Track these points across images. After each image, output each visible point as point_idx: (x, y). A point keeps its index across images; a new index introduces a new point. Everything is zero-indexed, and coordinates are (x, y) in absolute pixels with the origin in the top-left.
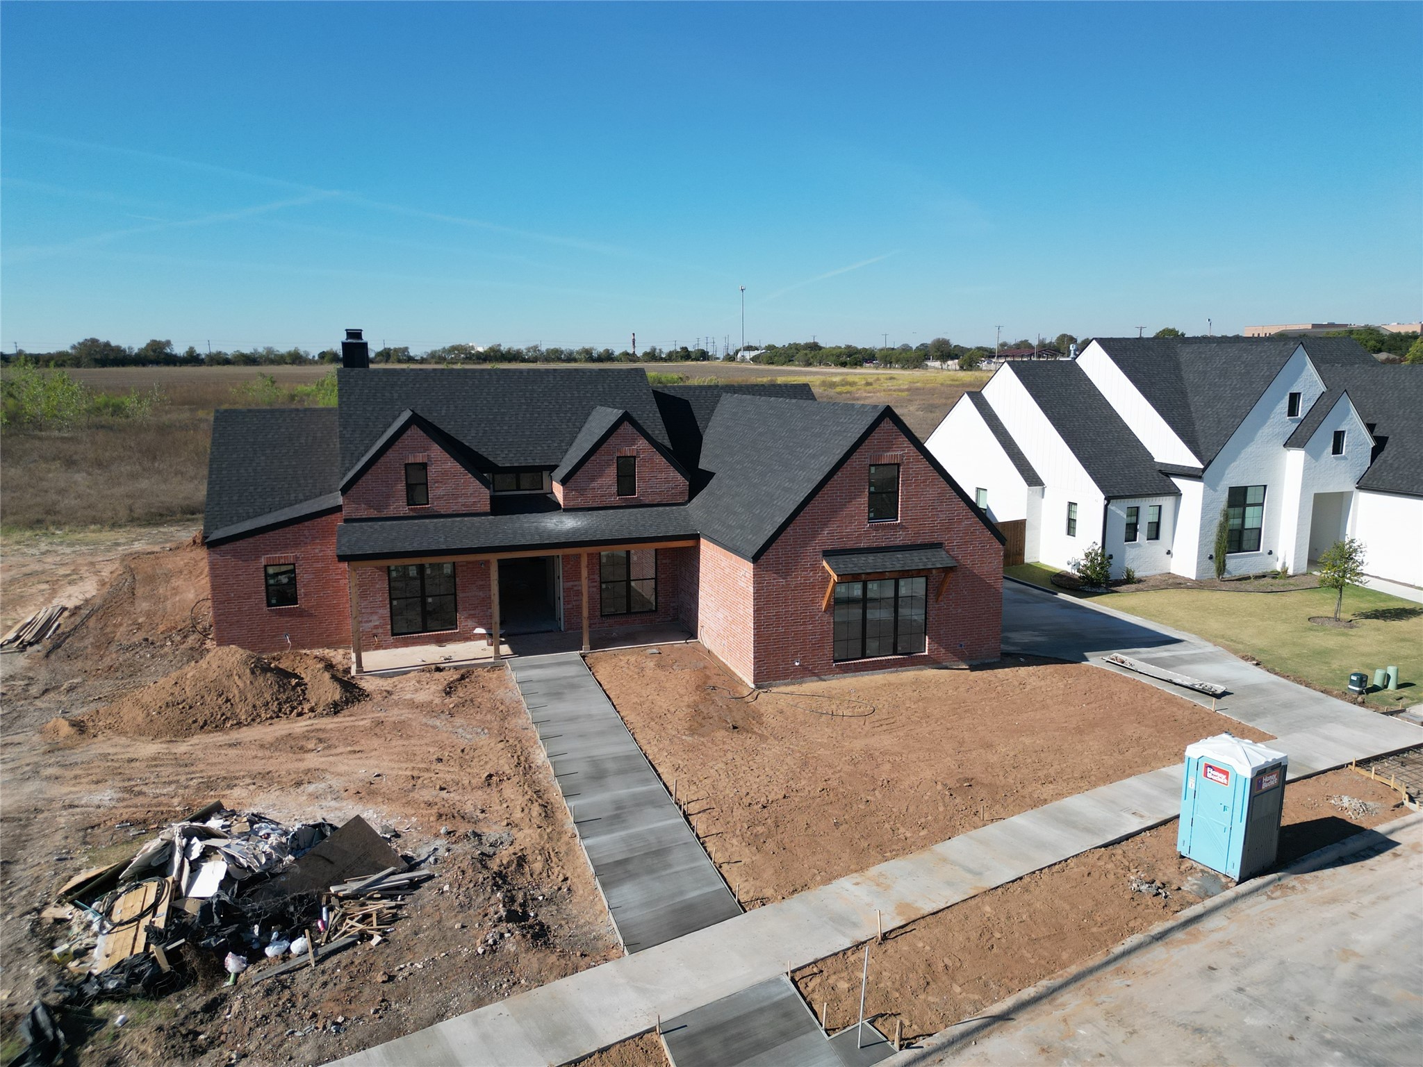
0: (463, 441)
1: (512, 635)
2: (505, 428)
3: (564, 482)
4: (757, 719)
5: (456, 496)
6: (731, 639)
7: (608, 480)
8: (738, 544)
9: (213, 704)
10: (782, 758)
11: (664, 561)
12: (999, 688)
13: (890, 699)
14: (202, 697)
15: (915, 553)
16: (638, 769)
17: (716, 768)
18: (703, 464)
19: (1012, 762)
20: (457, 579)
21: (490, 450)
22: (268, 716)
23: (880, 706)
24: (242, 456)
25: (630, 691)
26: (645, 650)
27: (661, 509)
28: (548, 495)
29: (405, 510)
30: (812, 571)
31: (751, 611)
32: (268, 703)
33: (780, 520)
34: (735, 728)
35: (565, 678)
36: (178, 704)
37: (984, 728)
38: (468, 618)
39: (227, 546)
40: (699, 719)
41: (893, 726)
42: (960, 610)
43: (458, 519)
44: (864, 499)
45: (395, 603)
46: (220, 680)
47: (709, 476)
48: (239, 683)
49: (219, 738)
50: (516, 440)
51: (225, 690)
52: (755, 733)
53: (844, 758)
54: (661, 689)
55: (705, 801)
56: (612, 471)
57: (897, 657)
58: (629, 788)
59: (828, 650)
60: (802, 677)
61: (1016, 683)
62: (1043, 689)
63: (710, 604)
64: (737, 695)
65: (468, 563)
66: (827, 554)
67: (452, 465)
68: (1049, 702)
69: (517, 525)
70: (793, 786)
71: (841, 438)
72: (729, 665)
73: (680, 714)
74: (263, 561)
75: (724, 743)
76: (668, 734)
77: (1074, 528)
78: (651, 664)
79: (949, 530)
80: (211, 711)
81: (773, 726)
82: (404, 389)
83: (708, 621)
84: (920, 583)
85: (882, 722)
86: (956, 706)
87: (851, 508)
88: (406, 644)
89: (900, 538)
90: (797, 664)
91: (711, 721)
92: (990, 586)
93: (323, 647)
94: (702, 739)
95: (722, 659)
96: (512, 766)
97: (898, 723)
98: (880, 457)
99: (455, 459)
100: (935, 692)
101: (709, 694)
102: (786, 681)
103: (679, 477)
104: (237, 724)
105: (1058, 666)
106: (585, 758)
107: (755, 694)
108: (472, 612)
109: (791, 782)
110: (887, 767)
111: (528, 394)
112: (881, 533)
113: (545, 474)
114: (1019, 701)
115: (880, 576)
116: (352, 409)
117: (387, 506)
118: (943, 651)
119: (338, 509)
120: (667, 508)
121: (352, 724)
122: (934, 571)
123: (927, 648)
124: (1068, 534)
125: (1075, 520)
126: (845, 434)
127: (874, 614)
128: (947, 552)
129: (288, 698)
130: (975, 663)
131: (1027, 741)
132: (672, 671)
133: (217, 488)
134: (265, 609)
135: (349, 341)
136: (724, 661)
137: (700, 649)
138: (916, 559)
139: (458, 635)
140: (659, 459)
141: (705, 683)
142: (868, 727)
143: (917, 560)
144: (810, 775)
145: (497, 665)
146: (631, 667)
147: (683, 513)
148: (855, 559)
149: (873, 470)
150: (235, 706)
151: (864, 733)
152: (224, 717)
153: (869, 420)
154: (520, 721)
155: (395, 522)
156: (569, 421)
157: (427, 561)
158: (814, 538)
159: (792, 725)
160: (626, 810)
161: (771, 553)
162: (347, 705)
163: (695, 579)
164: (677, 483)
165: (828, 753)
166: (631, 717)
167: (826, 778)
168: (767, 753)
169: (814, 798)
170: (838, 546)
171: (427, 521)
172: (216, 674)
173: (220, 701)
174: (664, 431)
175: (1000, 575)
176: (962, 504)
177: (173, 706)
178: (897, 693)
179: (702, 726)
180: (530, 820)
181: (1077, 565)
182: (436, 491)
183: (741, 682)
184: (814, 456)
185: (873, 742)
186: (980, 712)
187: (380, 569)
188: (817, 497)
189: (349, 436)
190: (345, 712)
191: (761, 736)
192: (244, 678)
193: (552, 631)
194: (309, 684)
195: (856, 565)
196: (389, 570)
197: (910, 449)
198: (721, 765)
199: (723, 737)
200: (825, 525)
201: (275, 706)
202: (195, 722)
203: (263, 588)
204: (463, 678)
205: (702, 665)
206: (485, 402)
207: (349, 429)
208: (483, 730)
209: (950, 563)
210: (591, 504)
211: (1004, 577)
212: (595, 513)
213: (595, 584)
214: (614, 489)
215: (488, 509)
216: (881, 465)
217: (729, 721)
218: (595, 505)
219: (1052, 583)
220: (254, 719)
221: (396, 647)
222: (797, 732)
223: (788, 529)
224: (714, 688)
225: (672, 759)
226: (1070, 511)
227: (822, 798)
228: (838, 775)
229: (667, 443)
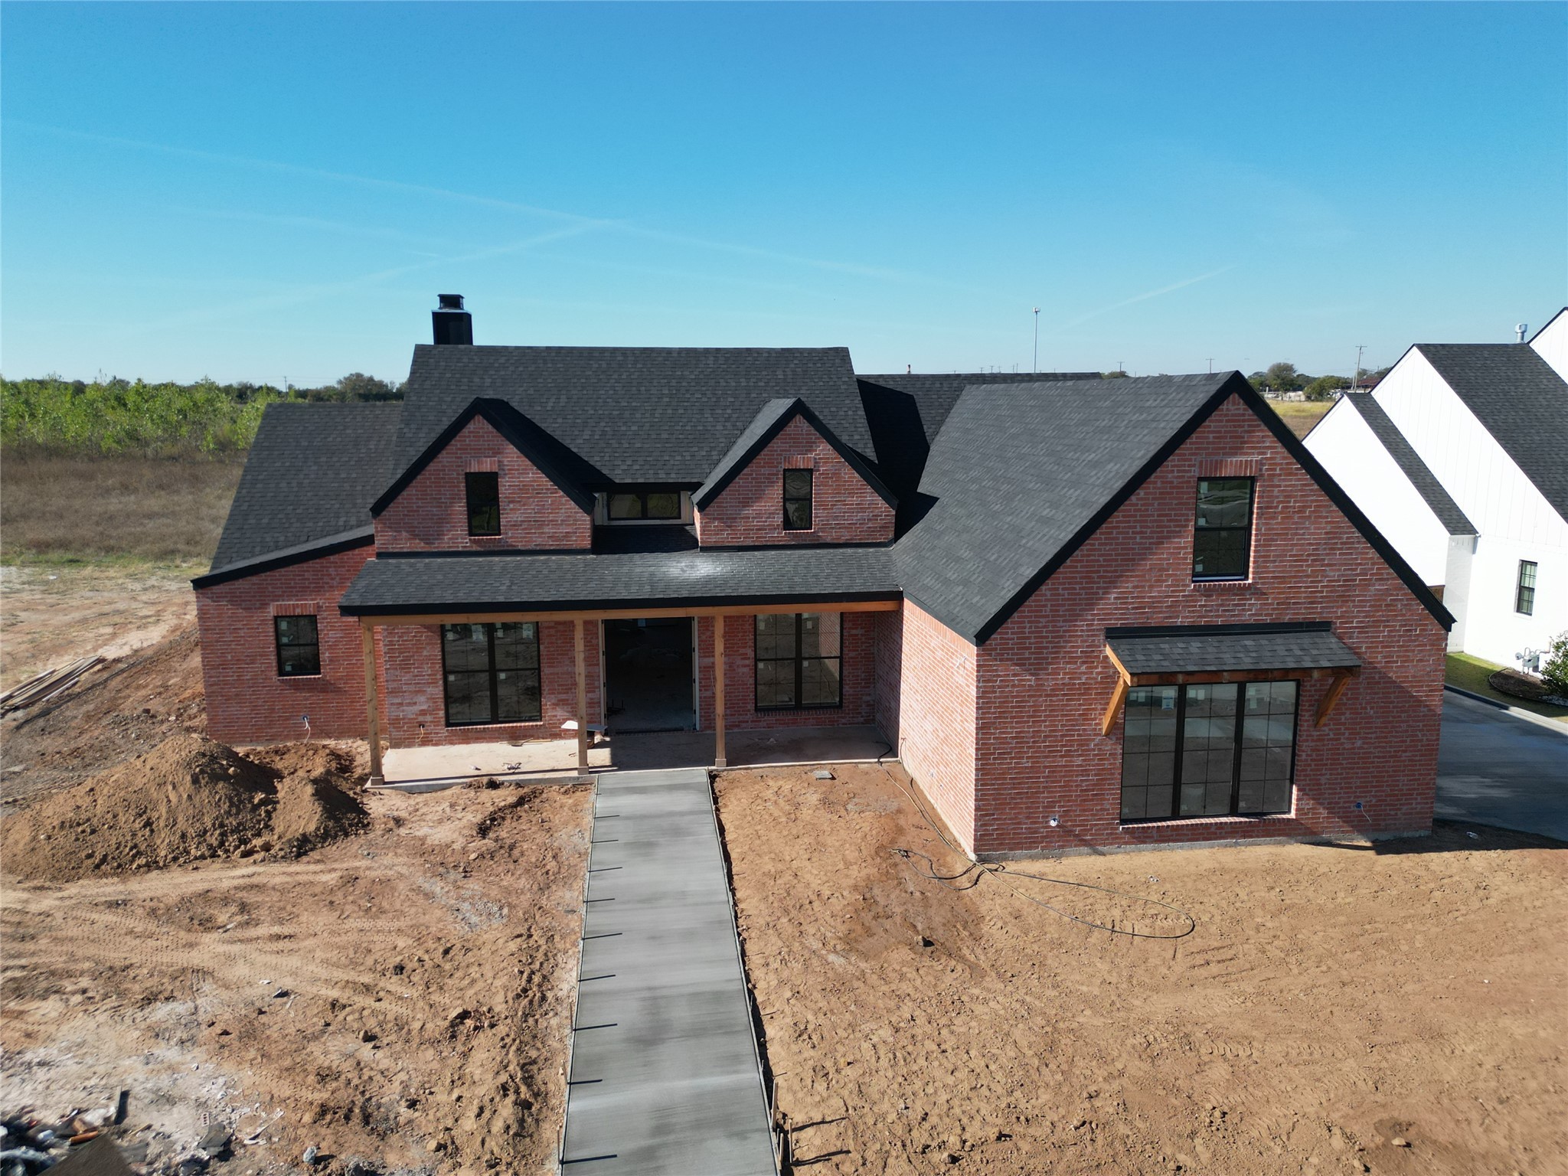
0: (570, 446)
1: (622, 733)
2: (633, 428)
3: (703, 505)
4: (972, 928)
5: (541, 524)
6: (942, 768)
7: (769, 507)
8: (955, 611)
9: (126, 828)
10: (1006, 1027)
11: (854, 632)
12: (1437, 894)
13: (1224, 903)
14: (115, 816)
15: (1279, 639)
16: (726, 1029)
17: (875, 1039)
18: (925, 487)
19: (1493, 1084)
20: (542, 647)
21: (607, 458)
22: (199, 853)
23: (1205, 918)
24: (287, 464)
25: (765, 848)
26: (811, 771)
27: (849, 551)
28: (687, 528)
29: (464, 542)
30: (1084, 663)
31: (972, 727)
32: (205, 832)
33: (1029, 572)
34: (928, 943)
35: (671, 814)
36: (79, 824)
37: (1418, 987)
38: (557, 705)
39: (221, 586)
40: (867, 917)
41: (1232, 967)
42: (1359, 743)
43: (542, 558)
44: (1187, 540)
45: (452, 678)
46: (147, 791)
47: (930, 501)
48: (173, 797)
49: (110, 888)
50: (646, 446)
51: (150, 807)
52: (962, 959)
53: (1131, 1041)
54: (817, 848)
55: (834, 1129)
56: (775, 492)
57: (1237, 819)
58: (695, 1075)
59: (1111, 802)
60: (1062, 847)
61: (1470, 886)
62: (1526, 903)
63: (914, 705)
64: (944, 872)
65: (558, 623)
66: (1114, 635)
67: (534, 476)
68: (1543, 931)
69: (625, 569)
70: (1022, 1105)
71: (1146, 432)
72: (939, 810)
73: (837, 904)
74: (272, 611)
75: (902, 977)
76: (804, 947)
77: (1531, 602)
78: (813, 798)
79: (1345, 599)
80: (121, 838)
81: (999, 946)
82: (503, 373)
83: (912, 733)
84: (1286, 690)
85: (1209, 956)
86: (1356, 930)
87: (1162, 555)
88: (466, 739)
89: (1251, 611)
90: (1053, 823)
91: (888, 924)
92: (1418, 701)
93: (355, 737)
94: (863, 965)
95: (929, 797)
96: (510, 995)
97: (1241, 962)
98: (1219, 464)
99: (539, 468)
100: (1310, 894)
101: (896, 865)
102: (1033, 851)
103: (881, 502)
104: (147, 865)
105: (1547, 853)
106: (638, 990)
107: (975, 872)
108: (564, 696)
109: (1018, 1094)
110: (1219, 1072)
111: (674, 383)
112: (1215, 601)
113: (684, 496)
114: (1481, 926)
115: (1212, 678)
116: (424, 399)
117: (440, 535)
118: (1324, 813)
119: (369, 540)
120: (860, 550)
121: (311, 878)
122: (1316, 675)
123: (1294, 807)
124: (1519, 609)
125: (1533, 590)
126: (1154, 425)
127: (1198, 729)
128: (1340, 638)
129: (239, 824)
130: (1384, 837)
131: (1518, 1028)
132: (843, 813)
133: (245, 507)
134: (275, 678)
135: (444, 311)
136: (932, 801)
137: (899, 776)
138: (1281, 650)
139: (543, 730)
140: (850, 475)
141: (893, 841)
142: (1180, 966)
143: (1284, 651)
144: (1059, 1077)
145: (582, 781)
146: (781, 802)
147: (883, 559)
148: (1165, 644)
149: (1204, 486)
150: (155, 835)
151: (1173, 979)
152: (134, 851)
153: (1201, 398)
154: (568, 895)
155: (449, 560)
156: (728, 420)
157: (498, 618)
158: (1091, 605)
159: (1036, 947)
160: (672, 1138)
161: (1010, 628)
162: (325, 840)
163: (896, 662)
164: (876, 512)
165: (1099, 1022)
166: (750, 903)
167: (1092, 1089)
168: (979, 1009)
169: (1060, 1147)
170: (1133, 620)
171: (497, 559)
172: (145, 780)
173: (137, 825)
174: (868, 436)
175: (1440, 684)
176: (1372, 553)
177: (71, 827)
178: (1238, 890)
179: (869, 933)
180: (483, 1142)
181: (1534, 662)
182: (510, 515)
183: (955, 845)
184: (1095, 465)
185: (1192, 1002)
186: (1405, 948)
187: (428, 627)
188: (1098, 534)
189: (411, 435)
190: (315, 855)
191: (973, 967)
192: (182, 789)
193: (682, 729)
194: (282, 802)
195: (1166, 657)
196: (443, 630)
197: (1276, 452)
198: (886, 1033)
199: (903, 963)
200: (1112, 583)
201: (213, 839)
202: (89, 856)
203: (272, 648)
204: (521, 802)
205: (894, 806)
206: (611, 392)
207: (412, 426)
208: (501, 908)
209: (1349, 661)
210: (742, 541)
211: (1446, 688)
212: (748, 554)
213: (747, 662)
214: (779, 519)
215: (587, 543)
216: (1221, 478)
217: (920, 927)
218: (749, 543)
219: (1492, 687)
220: (179, 857)
221: (452, 743)
222: (1042, 964)
223: (1043, 587)
224: (907, 854)
225: (798, 1006)
226: (1522, 574)
227: (1079, 1148)
228: (1116, 1085)
229: (870, 453)
